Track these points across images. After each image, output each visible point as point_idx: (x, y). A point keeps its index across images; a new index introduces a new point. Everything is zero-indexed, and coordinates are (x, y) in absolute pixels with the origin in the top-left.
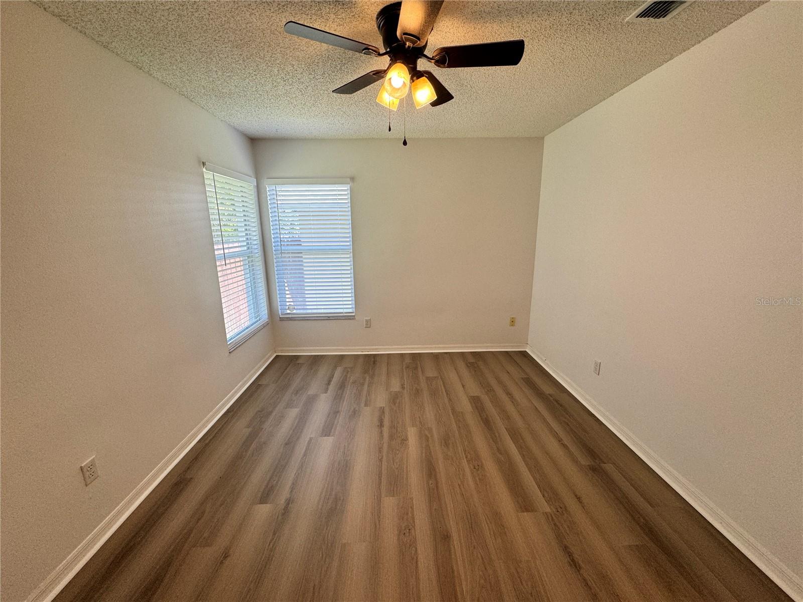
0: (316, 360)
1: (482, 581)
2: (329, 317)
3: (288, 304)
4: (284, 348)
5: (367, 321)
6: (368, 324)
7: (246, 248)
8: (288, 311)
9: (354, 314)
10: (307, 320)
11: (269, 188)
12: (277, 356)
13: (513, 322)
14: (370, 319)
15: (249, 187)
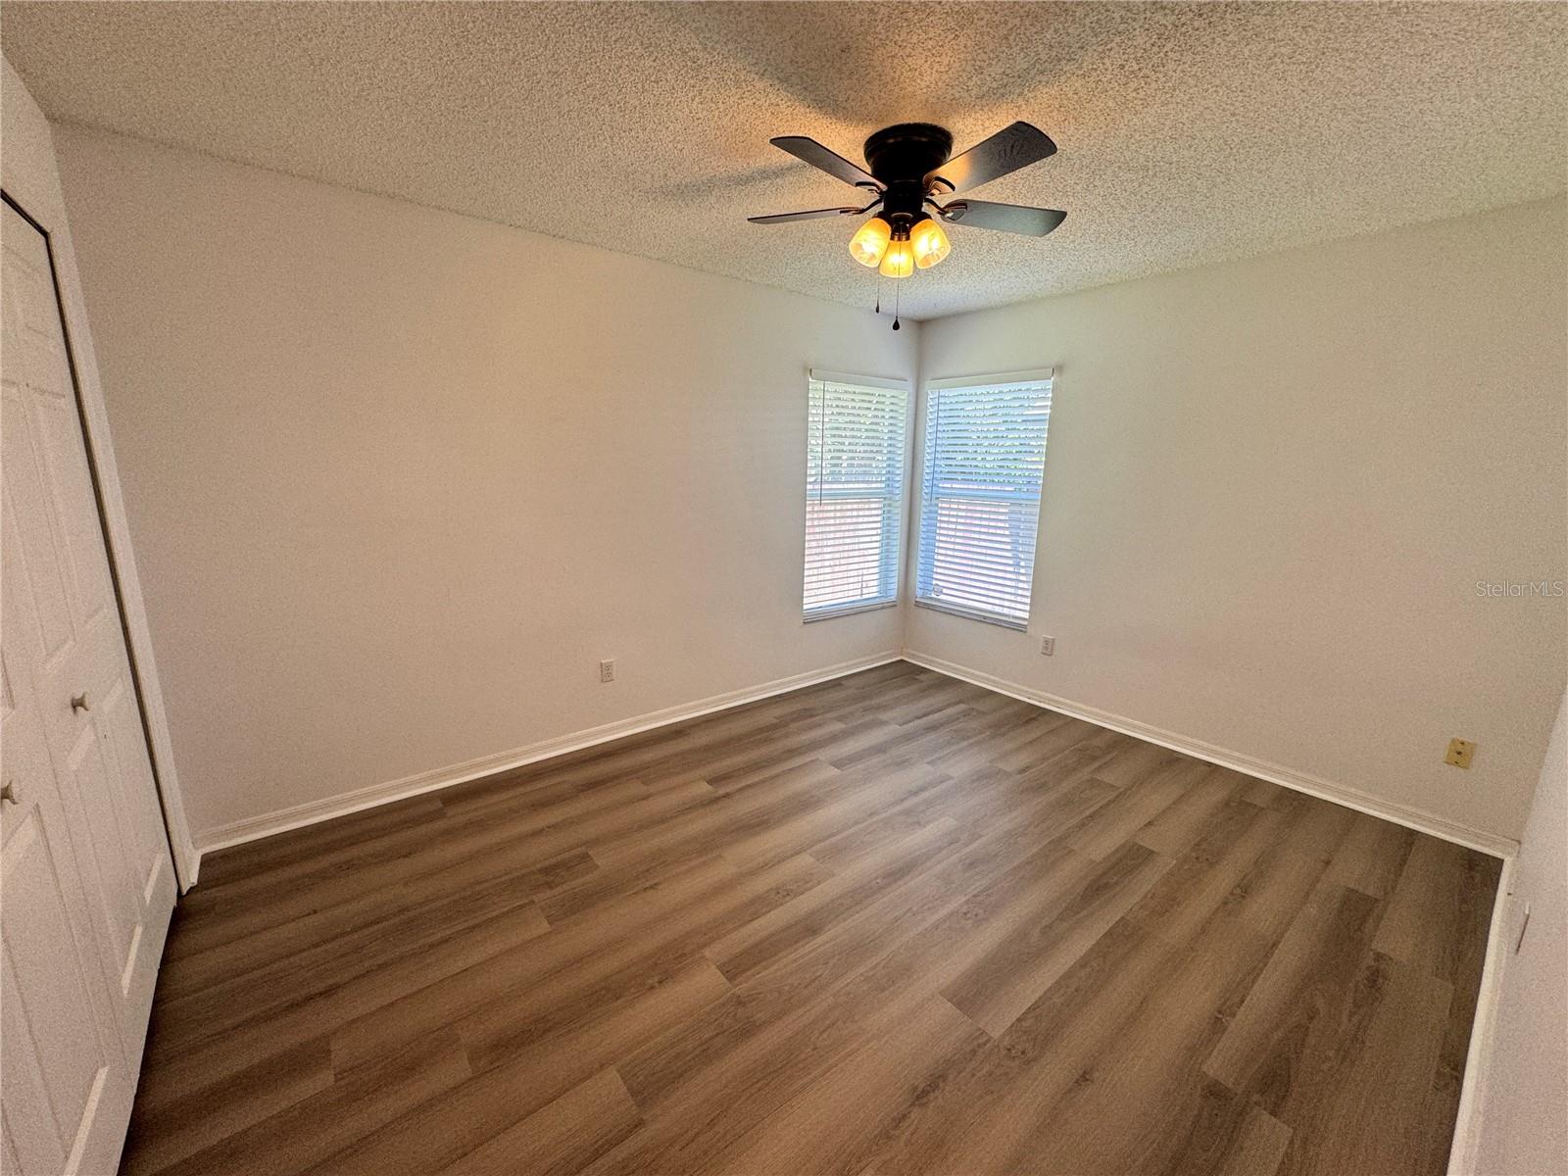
0: (946, 682)
1: (787, 988)
2: (985, 618)
3: (934, 582)
4: (916, 653)
5: (1047, 642)
6: (1049, 648)
7: (883, 485)
8: (933, 595)
9: (1025, 623)
10: (951, 614)
11: (931, 394)
12: (902, 660)
13: (1460, 755)
14: (1053, 640)
15: (904, 397)
